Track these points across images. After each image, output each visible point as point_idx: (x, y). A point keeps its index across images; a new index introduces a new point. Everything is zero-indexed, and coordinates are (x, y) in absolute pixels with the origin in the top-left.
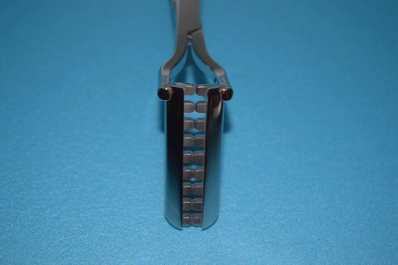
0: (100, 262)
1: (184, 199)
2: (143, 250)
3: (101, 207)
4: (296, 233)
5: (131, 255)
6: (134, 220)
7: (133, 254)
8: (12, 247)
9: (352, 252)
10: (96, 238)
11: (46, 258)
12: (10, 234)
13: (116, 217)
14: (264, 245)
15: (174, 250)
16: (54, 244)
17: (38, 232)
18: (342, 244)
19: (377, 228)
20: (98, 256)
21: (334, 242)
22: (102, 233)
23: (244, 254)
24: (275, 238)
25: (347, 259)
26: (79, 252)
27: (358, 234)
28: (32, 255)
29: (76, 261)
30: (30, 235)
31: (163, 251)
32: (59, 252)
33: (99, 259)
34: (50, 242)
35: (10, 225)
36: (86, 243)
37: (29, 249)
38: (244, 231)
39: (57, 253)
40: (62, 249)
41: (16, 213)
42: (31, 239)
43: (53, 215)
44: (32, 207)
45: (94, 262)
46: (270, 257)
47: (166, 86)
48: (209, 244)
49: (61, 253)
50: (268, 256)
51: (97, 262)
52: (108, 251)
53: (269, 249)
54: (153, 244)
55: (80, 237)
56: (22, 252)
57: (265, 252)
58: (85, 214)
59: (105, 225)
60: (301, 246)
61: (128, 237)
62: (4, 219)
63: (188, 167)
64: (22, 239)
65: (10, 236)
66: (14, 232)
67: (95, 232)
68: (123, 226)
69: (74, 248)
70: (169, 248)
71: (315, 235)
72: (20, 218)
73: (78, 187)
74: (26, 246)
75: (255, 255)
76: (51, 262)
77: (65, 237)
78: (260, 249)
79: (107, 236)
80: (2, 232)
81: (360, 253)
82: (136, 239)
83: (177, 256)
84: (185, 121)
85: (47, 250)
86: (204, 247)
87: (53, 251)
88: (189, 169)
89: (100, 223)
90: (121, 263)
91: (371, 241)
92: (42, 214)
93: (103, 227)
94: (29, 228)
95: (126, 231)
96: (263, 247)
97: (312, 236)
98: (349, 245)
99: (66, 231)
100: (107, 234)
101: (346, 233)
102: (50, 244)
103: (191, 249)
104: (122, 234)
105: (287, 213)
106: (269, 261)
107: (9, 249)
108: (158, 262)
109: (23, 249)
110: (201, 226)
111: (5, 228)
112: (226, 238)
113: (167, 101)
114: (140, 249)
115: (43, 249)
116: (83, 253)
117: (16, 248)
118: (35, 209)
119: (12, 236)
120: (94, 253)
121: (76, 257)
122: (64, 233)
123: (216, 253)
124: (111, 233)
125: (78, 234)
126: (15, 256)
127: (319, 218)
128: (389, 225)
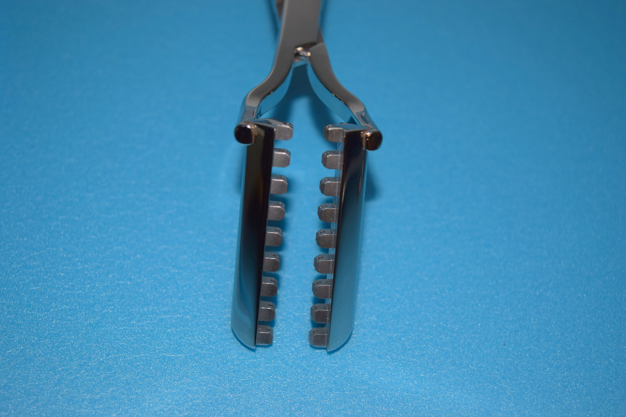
0: (160, 397)
1: (261, 302)
2: (229, 381)
3: (165, 313)
4: (468, 366)
5: (210, 387)
6: (216, 334)
7: (213, 388)
8: (24, 367)
9: (554, 399)
10: (156, 359)
11: (76, 387)
12: (20, 347)
13: (188, 328)
14: (417, 381)
15: (277, 384)
16: (89, 366)
17: (65, 346)
18: (539, 387)
19: (593, 364)
20: (158, 387)
21: (526, 383)
22: (165, 352)
23: (386, 394)
24: (436, 372)
25: (546, 410)
26: (128, 380)
27: (564, 372)
28: (54, 381)
29: (124, 394)
30: (52, 350)
31: (259, 384)
32: (97, 379)
33: (160, 392)
34: (84, 362)
35: (21, 333)
36: (140, 366)
37: (50, 371)
38: (388, 358)
39: (94, 379)
40: (101, 374)
41: (32, 314)
42: (54, 356)
43: (90, 321)
44: (56, 306)
45: (151, 396)
46: (426, 400)
47: (248, 123)
48: (333, 376)
49: (100, 380)
50: (423, 400)
51: (157, 397)
52: (175, 380)
53: (425, 389)
54: (244, 372)
55: (130, 357)
56: (39, 376)
57: (418, 392)
58: (139, 321)
59: (170, 339)
60: (475, 386)
61: (206, 361)
62: (12, 323)
63: (273, 253)
64: (40, 355)
65: (21, 350)
66: (28, 344)
67: (155, 350)
68: (199, 343)
69: (121, 373)
70: (269, 381)
71: (498, 370)
72: (38, 323)
73: (130, 280)
74: (45, 367)
75: (403, 397)
76: (84, 393)
77: (107, 355)
78: (412, 387)
79: (173, 357)
80: (9, 343)
81: (567, 401)
82: (218, 364)
83: (281, 393)
84: (274, 180)
85: (78, 374)
86: (324, 382)
87: (87, 376)
88: (274, 256)
89: (162, 336)
90: (194, 399)
91: (583, 385)
92: (72, 318)
93: (166, 343)
94: (50, 338)
95: (202, 351)
96: (416, 385)
97: (493, 371)
98: (549, 388)
99: (109, 347)
100: (173, 354)
101: (546, 369)
102: (83, 366)
103: (304, 383)
104: (196, 354)
105: (455, 335)
106: (425, 407)
107: (18, 370)
108: (251, 401)
109: (40, 370)
110: (325, 347)
111: (14, 337)
112: (358, 368)
113: (248, 146)
114: (224, 379)
115: (71, 372)
116: (135, 382)
117: (30, 369)
118: (62, 310)
119: (24, 349)
120: (152, 383)
121: (124, 388)
122: (106, 349)
123: (343, 391)
124: (179, 354)
125: (127, 352)
126: (28, 381)
127: (504, 344)
128: (612, 361)
